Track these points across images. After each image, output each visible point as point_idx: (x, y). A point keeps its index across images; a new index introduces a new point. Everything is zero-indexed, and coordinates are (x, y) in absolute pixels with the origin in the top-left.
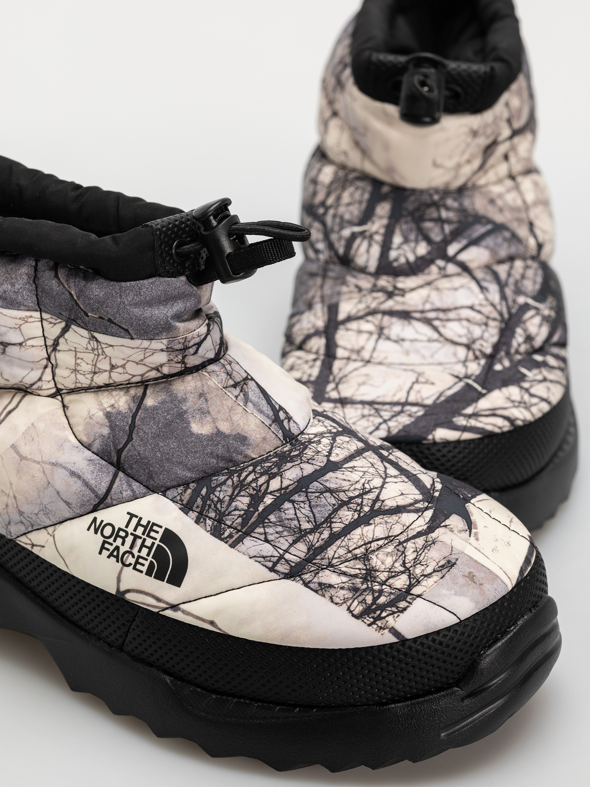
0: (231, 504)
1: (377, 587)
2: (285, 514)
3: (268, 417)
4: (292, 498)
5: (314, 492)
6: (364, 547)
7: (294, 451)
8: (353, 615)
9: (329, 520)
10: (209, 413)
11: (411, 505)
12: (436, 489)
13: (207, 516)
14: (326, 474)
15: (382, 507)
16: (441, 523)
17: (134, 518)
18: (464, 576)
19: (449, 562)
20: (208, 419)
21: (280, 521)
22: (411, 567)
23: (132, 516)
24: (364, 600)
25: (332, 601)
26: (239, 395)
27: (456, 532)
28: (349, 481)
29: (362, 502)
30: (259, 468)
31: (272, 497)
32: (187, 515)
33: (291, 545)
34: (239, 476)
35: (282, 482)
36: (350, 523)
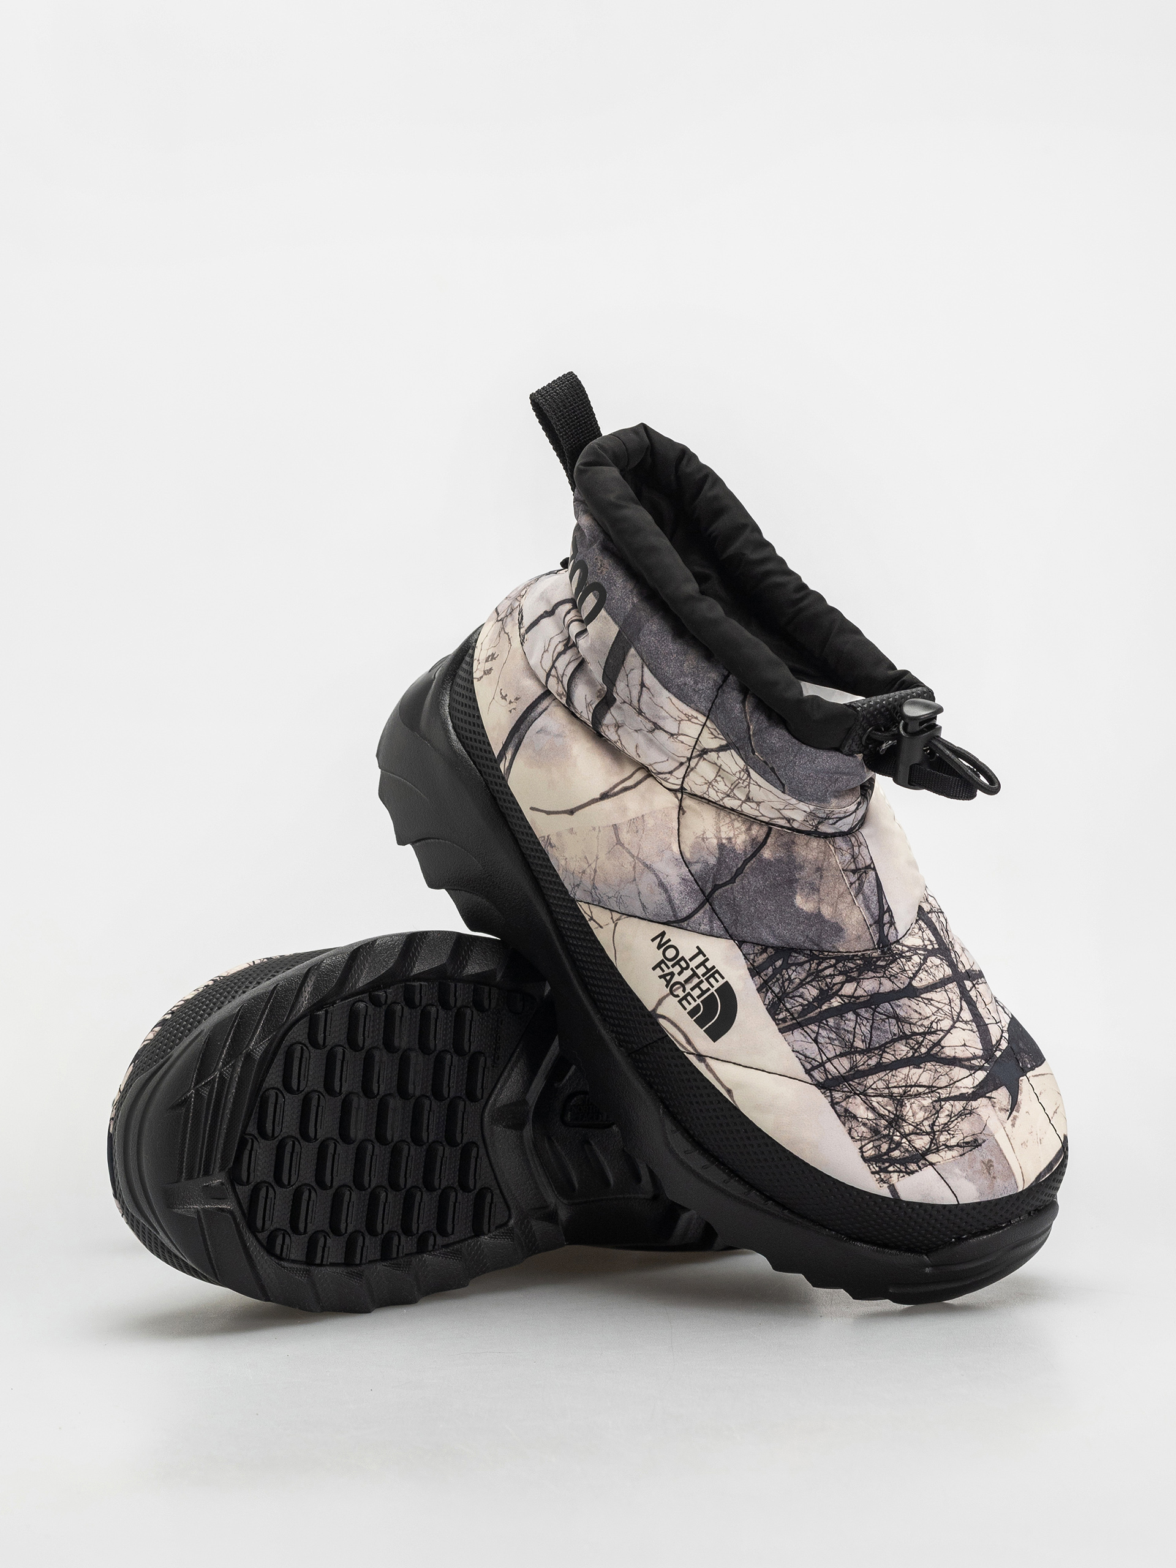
0: (798, 988)
1: (897, 1138)
2: (845, 1023)
3: (872, 916)
4: (859, 1011)
5: (882, 1014)
6: (903, 1088)
7: (882, 961)
8: (862, 1156)
9: (883, 1048)
10: (819, 891)
11: (969, 1059)
12: (1000, 1047)
13: (771, 988)
14: (902, 998)
15: (939, 1054)
16: (987, 1093)
17: (701, 955)
18: (983, 1162)
19: (976, 1140)
20: (815, 897)
21: (836, 1028)
22: (938, 1131)
23: (700, 952)
24: (880, 1146)
25: (850, 1134)
26: (854, 883)
27: (997, 1108)
28: (920, 1014)
29: (923, 1041)
30: (841, 965)
31: (840, 1000)
32: (752, 978)
33: (836, 1056)
34: (819, 964)
35: (856, 990)
36: (901, 1058)
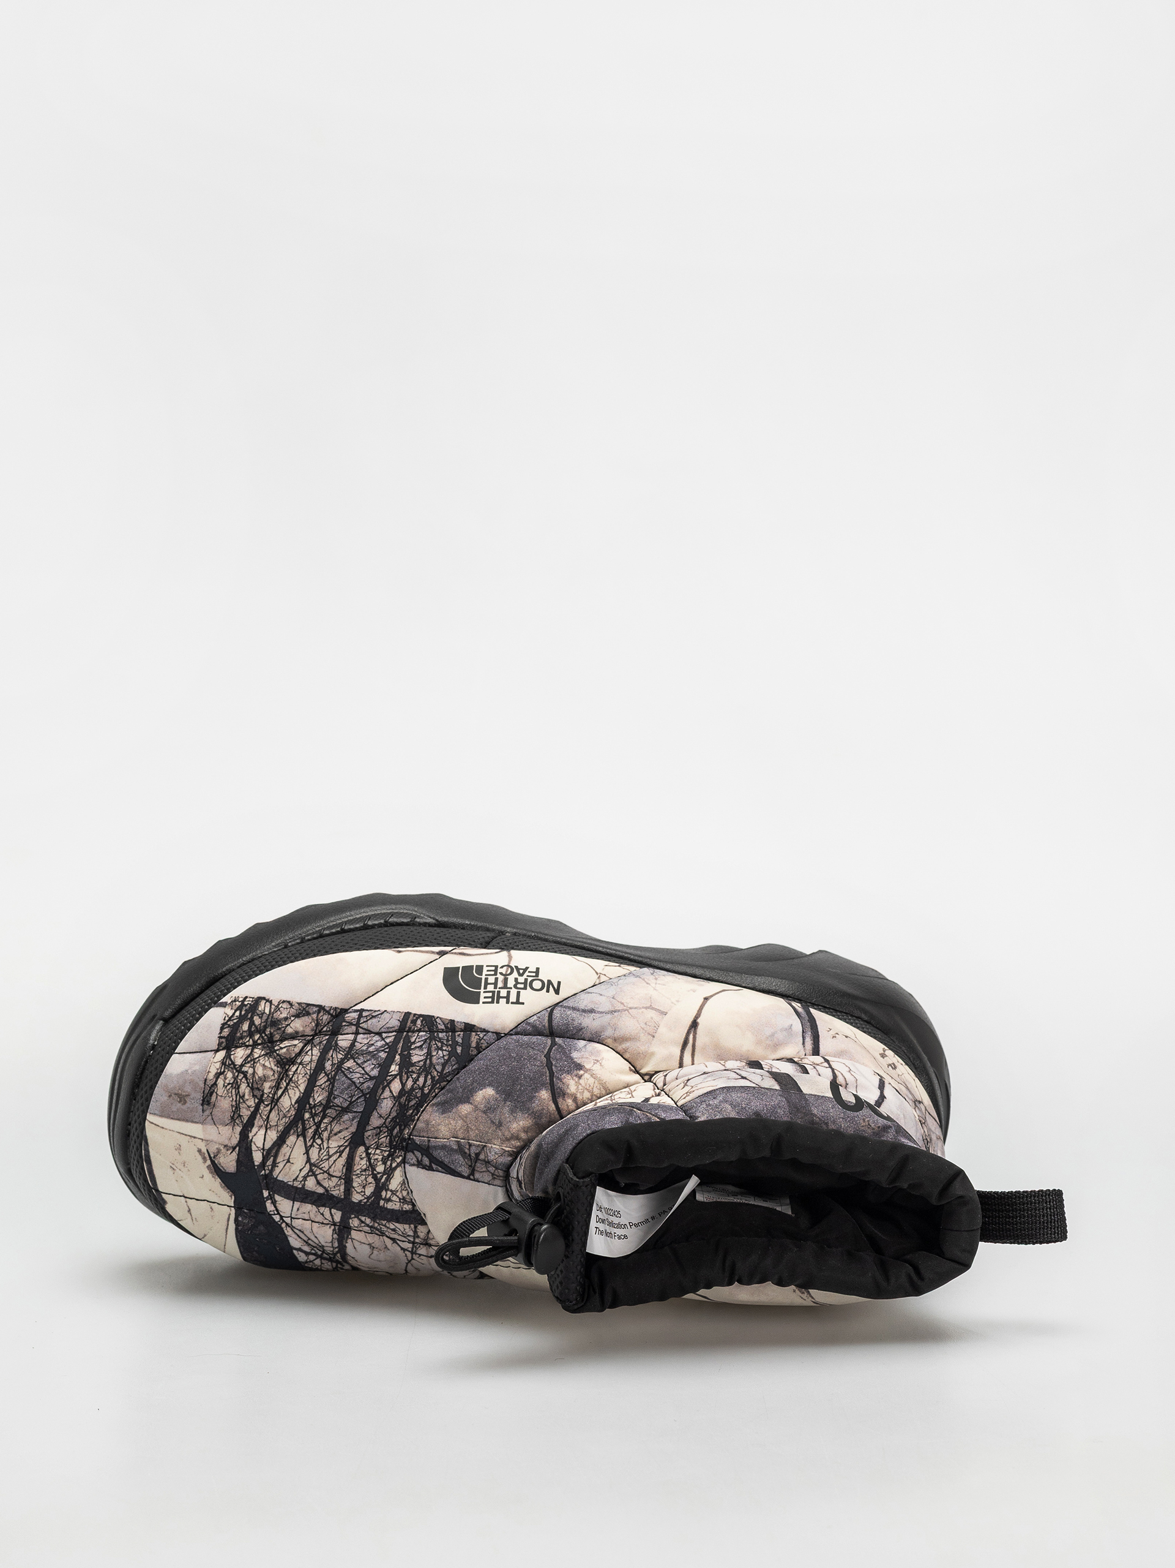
0: (428, 1050)
1: (257, 1037)
2: (373, 1064)
3: (435, 1147)
4: (374, 1082)
5: (357, 1099)
6: (291, 1076)
7: (397, 1132)
8: (264, 998)
9: (332, 1081)
10: (485, 1112)
11: (276, 1156)
12: (269, 1201)
13: (446, 1032)
14: (357, 1126)
15: (295, 1129)
16: (239, 1150)
17: (515, 1001)
18: (188, 1095)
19: (209, 1103)
20: (482, 1106)
21: (375, 1055)
22: (237, 1076)
23: (518, 1002)
24: (261, 1018)
25: (289, 1002)
26: (469, 1149)
27: (222, 1148)
28: (336, 1134)
29: (314, 1120)
30: (419, 1095)
31: (393, 1073)
32: (465, 1023)
33: (355, 1040)
34: (433, 1078)
35: (391, 1091)
36: (314, 1090)
